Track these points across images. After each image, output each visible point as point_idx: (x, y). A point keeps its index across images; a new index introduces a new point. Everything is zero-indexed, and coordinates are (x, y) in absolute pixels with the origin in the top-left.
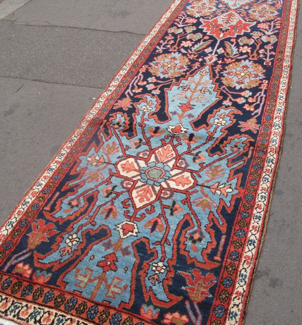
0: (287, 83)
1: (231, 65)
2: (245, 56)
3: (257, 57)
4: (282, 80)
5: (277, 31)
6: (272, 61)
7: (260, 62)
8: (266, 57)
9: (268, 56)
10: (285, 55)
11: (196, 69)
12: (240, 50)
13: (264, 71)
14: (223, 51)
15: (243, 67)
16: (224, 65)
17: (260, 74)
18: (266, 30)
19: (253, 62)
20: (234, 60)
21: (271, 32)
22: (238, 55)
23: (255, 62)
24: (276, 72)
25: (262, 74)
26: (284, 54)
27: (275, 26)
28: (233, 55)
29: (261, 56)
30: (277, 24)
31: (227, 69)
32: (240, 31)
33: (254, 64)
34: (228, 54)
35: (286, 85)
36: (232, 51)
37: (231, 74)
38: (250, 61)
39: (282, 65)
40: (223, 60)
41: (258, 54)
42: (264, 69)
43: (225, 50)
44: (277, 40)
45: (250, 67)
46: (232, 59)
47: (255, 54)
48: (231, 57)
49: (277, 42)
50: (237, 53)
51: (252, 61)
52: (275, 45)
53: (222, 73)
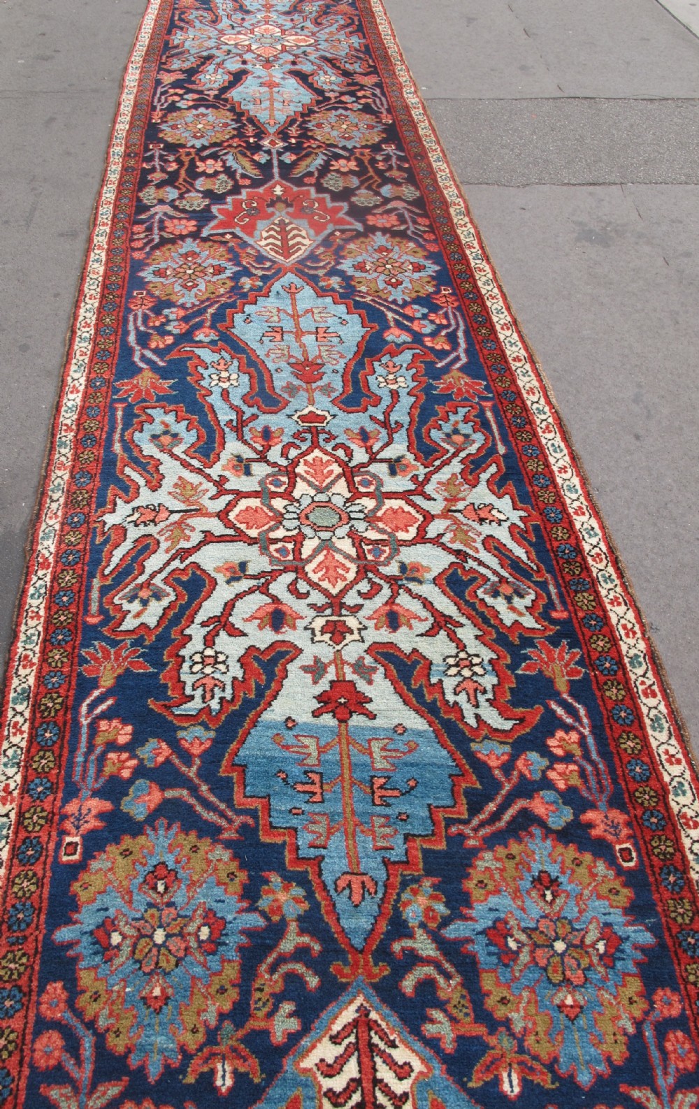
0: (117, 124)
1: (227, 136)
2: (206, 153)
3: (181, 155)
4: (127, 127)
5: (143, 217)
6: (147, 150)
7: (172, 148)
8: (162, 156)
9: (157, 160)
10: (120, 165)
11: (290, 126)
12: (220, 164)
13: (161, 135)
14: (256, 157)
15: (202, 137)
16: (240, 136)
17: (168, 129)
18: (171, 218)
19: (185, 145)
20: (226, 144)
21: (156, 213)
22: (221, 153)
23: (183, 146)
24: (136, 138)
25: (164, 130)
26: (123, 166)
27: (150, 229)
28: (231, 153)
29: (171, 158)
30: (142, 236)
31: (231, 130)
32: (237, 205)
33: (184, 143)
34: (244, 155)
35: (119, 121)
36: (236, 159)
38: (193, 147)
39: (127, 147)
40: (247, 142)
41: (179, 162)
42: (162, 138)
43: (253, 161)
44: (141, 194)
45: (190, 138)
46: (230, 146)
47: (186, 160)
48: (234, 150)
49: (140, 190)
50: (225, 158)
51: (188, 146)
52: (143, 183)
53: (239, 125)
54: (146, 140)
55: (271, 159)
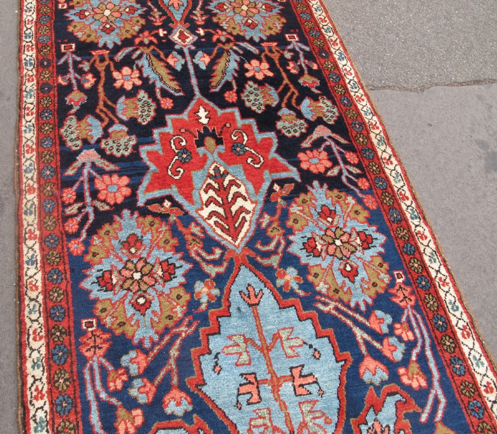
0: (24, 13)
1: (137, 28)
2: (120, 56)
3: (95, 61)
4: (34, 16)
5: (70, 172)
6: (60, 55)
7: (85, 48)
8: (76, 63)
9: (71, 70)
10: (35, 82)
11: (194, 8)
12: (136, 74)
13: (71, 29)
14: (171, 61)
15: (112, 29)
16: (149, 26)
17: (76, 19)
18: (101, 172)
19: (97, 44)
20: (137, 41)
21: (84, 165)
22: (135, 56)
23: (94, 46)
24: (47, 35)
25: (72, 21)
26: (38, 83)
27: (80, 197)
28: (145, 56)
29: (86, 66)
30: (76, 206)
31: (139, 18)
33: (96, 41)
34: (157, 56)
35: (25, 8)
36: (151, 65)
37: (127, 10)
38: (105, 47)
39: (39, 51)
40: (157, 36)
41: (94, 71)
42: (72, 33)
43: (168, 66)
44: (62, 131)
45: (100, 33)
46: (142, 44)
47: (101, 67)
48: (147, 51)
49: (61, 124)
50: (140, 63)
51: (100, 45)
52: (63, 112)
53: (145, 9)
54: (56, 38)
55: (186, 62)
